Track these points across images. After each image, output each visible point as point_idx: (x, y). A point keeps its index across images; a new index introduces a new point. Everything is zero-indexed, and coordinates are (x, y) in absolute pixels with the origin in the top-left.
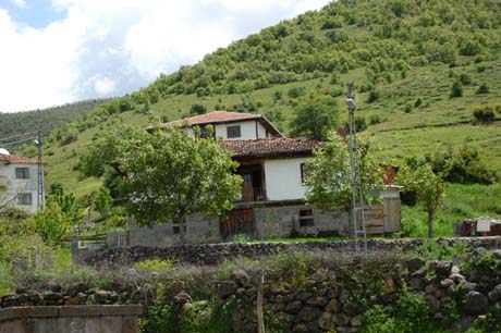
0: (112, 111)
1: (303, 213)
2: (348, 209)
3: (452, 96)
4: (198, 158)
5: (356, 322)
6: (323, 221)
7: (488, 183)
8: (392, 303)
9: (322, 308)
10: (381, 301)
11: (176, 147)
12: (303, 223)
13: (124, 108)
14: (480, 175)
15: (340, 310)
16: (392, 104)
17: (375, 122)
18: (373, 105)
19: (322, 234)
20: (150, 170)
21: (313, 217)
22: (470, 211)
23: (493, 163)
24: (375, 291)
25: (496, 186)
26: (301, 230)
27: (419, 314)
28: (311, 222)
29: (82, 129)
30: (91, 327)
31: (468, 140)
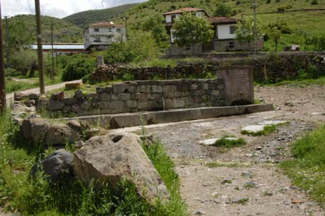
0: (140, 8)
1: (230, 43)
3: (267, 3)
4: (201, 25)
5: (294, 74)
6: (238, 46)
7: (290, 33)
8: (306, 68)
9: (283, 70)
10: (302, 68)
11: (193, 21)
12: (230, 47)
13: (144, 7)
14: (286, 31)
15: (290, 70)
16: (245, 5)
17: (240, 12)
18: (239, 5)
19: (236, 51)
20: (184, 28)
21: (234, 45)
22: (285, 42)
23: (291, 27)
24: (300, 65)
25: (293, 34)
26: (230, 49)
27: (315, 71)
28: (233, 47)
29: (130, 15)
30: (242, 72)
31: (279, 18)
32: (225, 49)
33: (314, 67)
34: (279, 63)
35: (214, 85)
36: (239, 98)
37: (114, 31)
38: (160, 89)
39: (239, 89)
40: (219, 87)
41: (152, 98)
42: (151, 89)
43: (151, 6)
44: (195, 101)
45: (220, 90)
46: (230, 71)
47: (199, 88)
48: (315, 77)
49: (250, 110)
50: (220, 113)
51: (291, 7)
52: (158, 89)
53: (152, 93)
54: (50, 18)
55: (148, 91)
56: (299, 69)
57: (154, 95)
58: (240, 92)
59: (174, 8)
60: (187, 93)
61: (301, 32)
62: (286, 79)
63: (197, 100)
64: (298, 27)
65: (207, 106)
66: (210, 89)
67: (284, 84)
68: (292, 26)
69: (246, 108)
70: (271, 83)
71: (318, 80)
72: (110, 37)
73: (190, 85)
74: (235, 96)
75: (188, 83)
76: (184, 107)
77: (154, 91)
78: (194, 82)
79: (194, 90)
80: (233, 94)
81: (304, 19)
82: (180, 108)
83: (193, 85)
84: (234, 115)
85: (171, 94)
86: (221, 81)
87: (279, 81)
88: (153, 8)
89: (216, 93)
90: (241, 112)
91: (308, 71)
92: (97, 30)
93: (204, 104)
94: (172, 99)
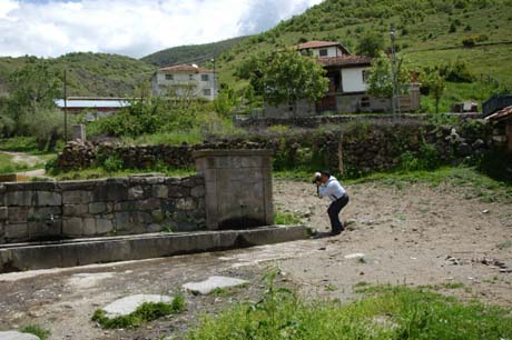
0: (254, 42)
1: (363, 99)
2: (390, 97)
3: (450, 32)
4: (304, 68)
5: (395, 160)
7: (470, 82)
8: (417, 150)
9: (376, 153)
10: (411, 149)
11: (292, 62)
12: (364, 105)
13: (261, 40)
16: (415, 36)
17: (405, 47)
18: (404, 37)
19: (374, 112)
21: (369, 101)
22: (460, 98)
23: (473, 71)
24: (407, 143)
25: (475, 84)
26: (362, 109)
27: (432, 156)
28: (368, 104)
29: (237, 53)
30: (245, 162)
31: (460, 57)
32: (354, 110)
33: (432, 147)
34: (369, 141)
35: (184, 189)
36: (239, 214)
37: (198, 77)
38: (57, 199)
39: (237, 196)
40: (195, 192)
41: (38, 216)
42: (35, 198)
43: (270, 39)
44: (136, 222)
45: (195, 200)
46: (218, 160)
47: (147, 195)
48: (431, 167)
49: (248, 239)
50: (176, 247)
51: (487, 39)
52: (50, 197)
53: (37, 207)
54: (120, 57)
55: (29, 202)
56: (404, 150)
57: (41, 210)
58: (241, 202)
59: (304, 41)
60: (118, 206)
61: (490, 80)
62: (378, 171)
63: (141, 220)
64: (487, 71)
65: (165, 230)
66: (173, 197)
67: (372, 181)
68: (477, 69)
69: (240, 236)
70: (350, 178)
71: (436, 173)
72: (191, 87)
73: (126, 189)
74: (228, 210)
75: (120, 186)
76: (112, 233)
77: (42, 202)
78: (134, 184)
79: (136, 200)
80: (224, 206)
81: (500, 57)
82: (102, 235)
83: (133, 190)
84: (208, 250)
85: (81, 209)
86: (199, 181)
87: (364, 174)
88: (273, 42)
89: (185, 204)
90: (228, 244)
91: (420, 156)
92: (169, 77)
93: (158, 227)
94: (83, 218)
